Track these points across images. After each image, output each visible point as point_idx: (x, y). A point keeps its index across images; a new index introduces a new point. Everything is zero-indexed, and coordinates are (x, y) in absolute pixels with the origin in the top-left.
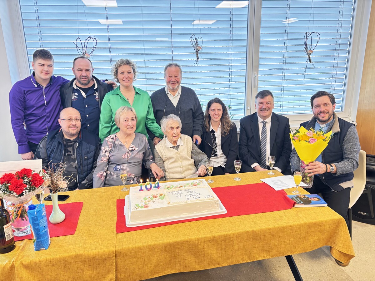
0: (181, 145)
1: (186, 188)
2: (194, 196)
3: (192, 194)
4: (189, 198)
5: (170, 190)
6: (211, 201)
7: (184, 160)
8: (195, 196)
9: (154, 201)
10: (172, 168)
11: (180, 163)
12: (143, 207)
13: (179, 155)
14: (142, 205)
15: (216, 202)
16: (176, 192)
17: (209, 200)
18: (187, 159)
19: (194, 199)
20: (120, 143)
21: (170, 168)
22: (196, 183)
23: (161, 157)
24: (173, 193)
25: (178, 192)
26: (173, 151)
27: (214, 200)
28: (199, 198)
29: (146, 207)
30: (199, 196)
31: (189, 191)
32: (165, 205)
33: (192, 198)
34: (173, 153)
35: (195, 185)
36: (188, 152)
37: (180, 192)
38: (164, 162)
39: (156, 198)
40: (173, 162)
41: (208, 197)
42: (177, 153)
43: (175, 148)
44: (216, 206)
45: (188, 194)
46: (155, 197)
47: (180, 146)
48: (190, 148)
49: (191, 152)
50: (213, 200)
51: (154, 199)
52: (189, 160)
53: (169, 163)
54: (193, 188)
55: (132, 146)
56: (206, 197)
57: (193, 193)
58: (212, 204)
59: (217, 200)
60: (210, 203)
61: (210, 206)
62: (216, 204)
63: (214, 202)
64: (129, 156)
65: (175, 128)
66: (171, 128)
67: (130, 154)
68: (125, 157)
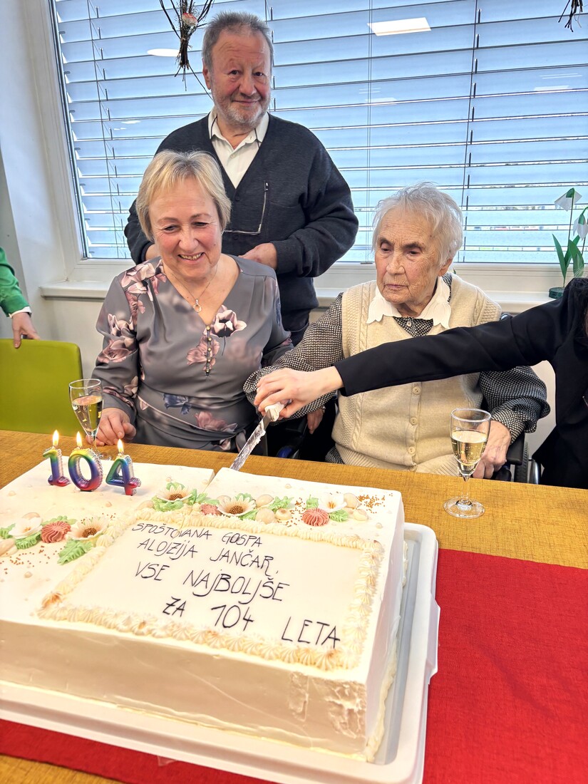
2: (224, 599)
15: (343, 694)
27: (328, 675)
41: (311, 630)
44: (339, 721)
50: (318, 675)
55: (226, 314)
58: (307, 695)
59: (347, 686)
60: (296, 686)
61: (291, 706)
62: (341, 706)
63: (328, 695)
64: (213, 355)
65: (397, 247)
66: (384, 246)
67: (217, 348)
68: (197, 358)
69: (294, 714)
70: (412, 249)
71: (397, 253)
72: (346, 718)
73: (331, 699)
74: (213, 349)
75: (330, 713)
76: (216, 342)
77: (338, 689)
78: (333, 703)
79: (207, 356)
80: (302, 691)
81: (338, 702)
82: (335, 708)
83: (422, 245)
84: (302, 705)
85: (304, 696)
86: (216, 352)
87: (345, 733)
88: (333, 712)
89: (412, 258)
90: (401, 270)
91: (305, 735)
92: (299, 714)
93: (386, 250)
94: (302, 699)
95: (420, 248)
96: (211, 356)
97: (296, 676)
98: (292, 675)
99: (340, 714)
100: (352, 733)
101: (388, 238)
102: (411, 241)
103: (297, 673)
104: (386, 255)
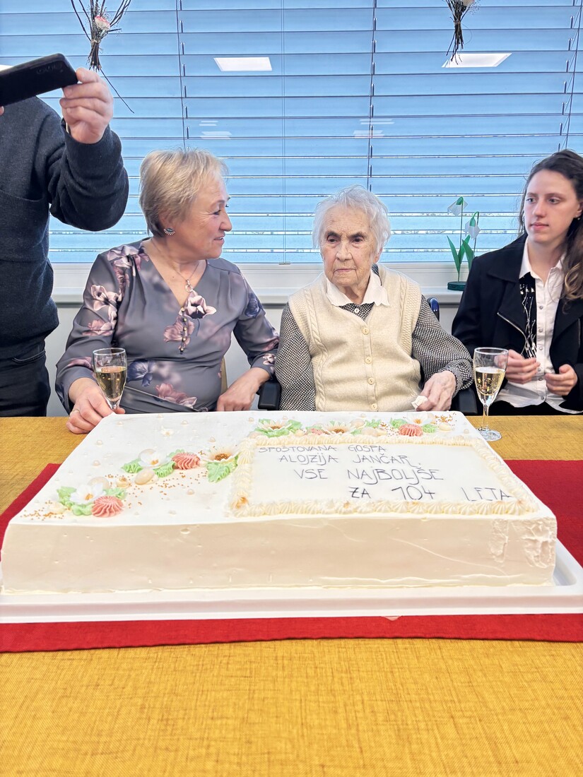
0: (377, 304)
1: (360, 437)
2: (394, 483)
3: (387, 468)
4: (368, 488)
5: (274, 441)
6: (504, 522)
7: (384, 356)
8: (404, 483)
9: (170, 483)
10: (338, 381)
11: (369, 366)
12: (89, 509)
13: (366, 338)
14: (88, 498)
15: (537, 530)
16: (305, 453)
17: (492, 517)
18: (395, 356)
19: (397, 498)
20: (156, 279)
21: (330, 382)
22: (418, 422)
23: (306, 337)
24: (286, 454)
25: (314, 452)
26: (346, 319)
27: (523, 517)
28: (426, 497)
29: (103, 509)
30: (430, 485)
31: (376, 453)
32: (218, 514)
33: (381, 492)
34: (347, 326)
35: (409, 432)
36: (401, 331)
37: (326, 454)
38: (311, 357)
39: (184, 472)
40: (342, 361)
41: (485, 493)
42: (361, 327)
43: (357, 310)
44: (533, 555)
45: (367, 466)
46: (183, 463)
47: (374, 307)
48: (409, 317)
49: (414, 336)
50: (515, 517)
51: (177, 471)
52: (401, 359)
53: (330, 361)
54: (396, 445)
55: (197, 298)
56: (473, 495)
57: (396, 465)
58: (507, 537)
59: (541, 523)
60: (496, 531)
61: (493, 550)
62: (535, 541)
63: (524, 534)
64: (188, 334)
65: (344, 236)
66: (330, 238)
67: (192, 328)
68: (173, 336)
69: (494, 557)
70: (356, 238)
71: (345, 243)
72: (540, 551)
73: (526, 537)
74: (188, 329)
75: (526, 550)
76: (191, 323)
77: (534, 526)
78: (529, 539)
79: (182, 335)
80: (502, 535)
81: (533, 538)
82: (530, 544)
83: (365, 235)
84: (502, 547)
85: (504, 539)
86: (191, 332)
87: (537, 565)
88: (528, 548)
89: (357, 245)
90: (349, 256)
91: (503, 574)
92: (498, 557)
93: (332, 241)
94: (502, 542)
95: (363, 237)
96: (186, 335)
97: (497, 523)
98: (494, 522)
99: (534, 549)
100: (543, 564)
101: (336, 231)
102: (355, 232)
103: (498, 520)
104: (333, 245)
